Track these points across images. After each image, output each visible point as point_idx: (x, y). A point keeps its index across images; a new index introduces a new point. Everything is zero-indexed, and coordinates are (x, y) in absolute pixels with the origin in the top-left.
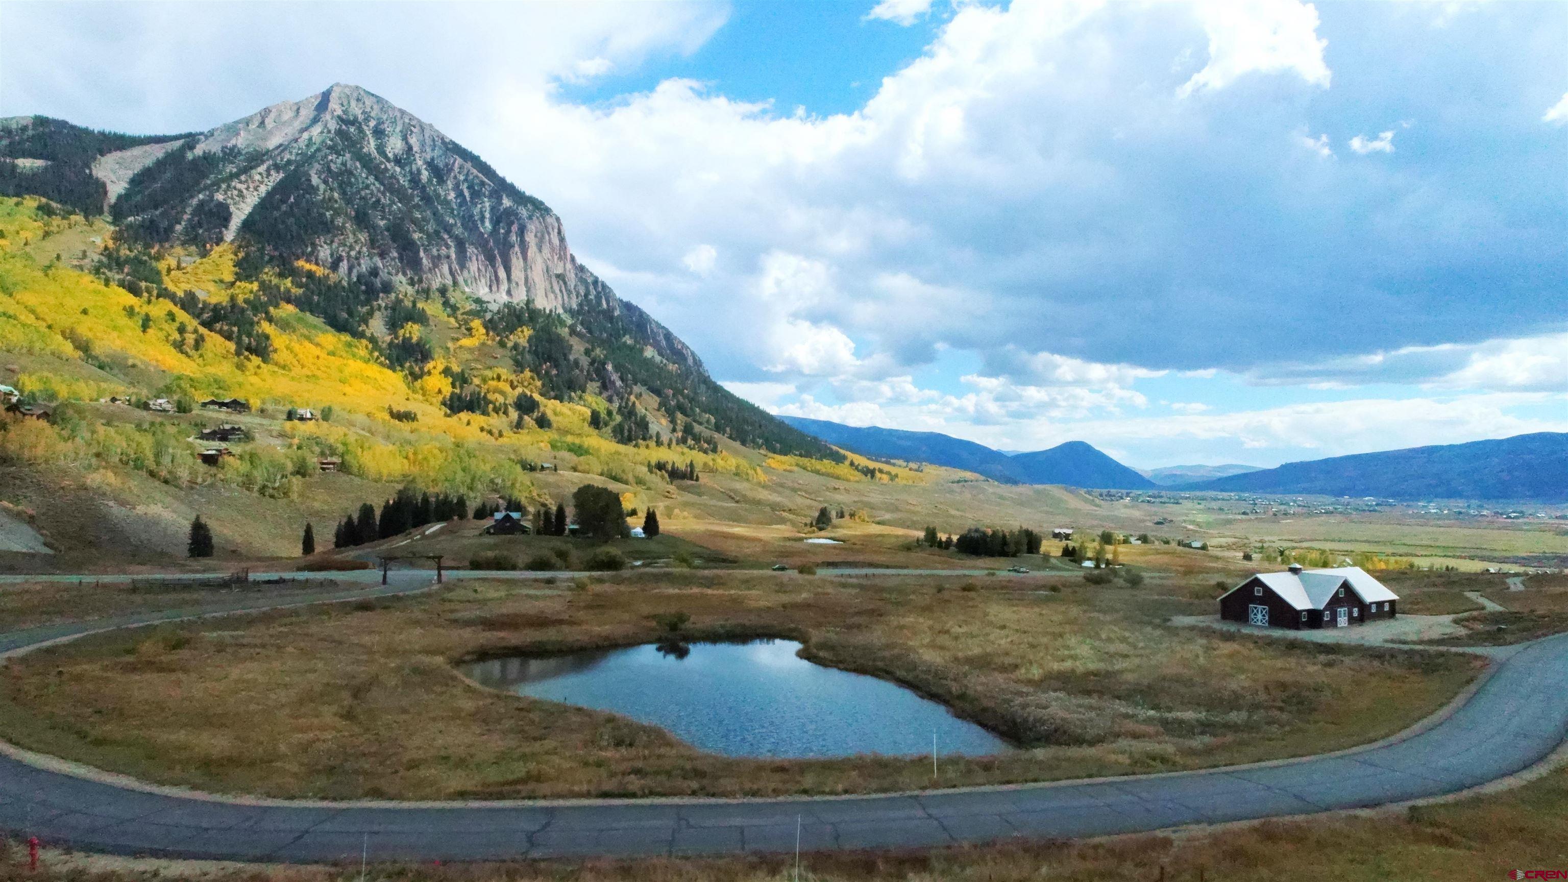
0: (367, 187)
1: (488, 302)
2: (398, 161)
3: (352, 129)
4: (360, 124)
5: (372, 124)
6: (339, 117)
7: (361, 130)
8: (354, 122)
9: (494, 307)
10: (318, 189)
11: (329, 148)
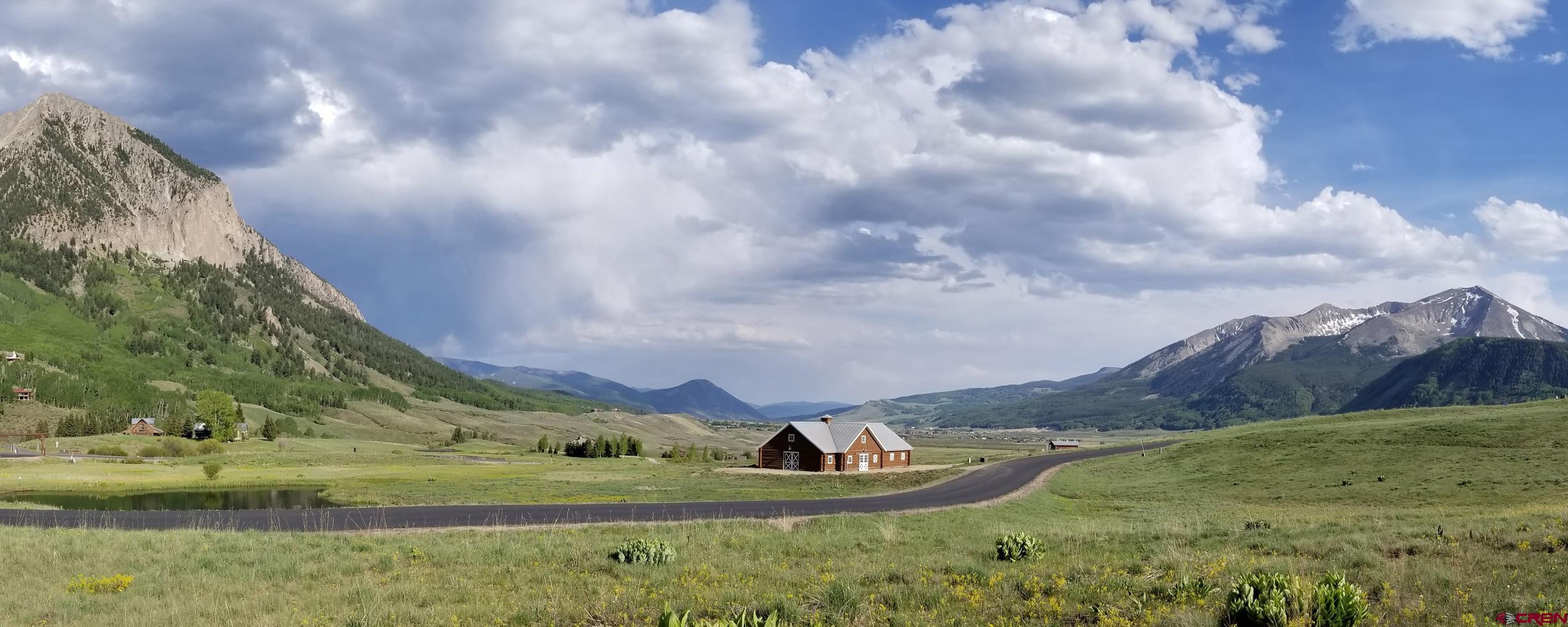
0: (68, 173)
1: (166, 261)
2: (92, 150)
3: (56, 127)
4: (62, 123)
5: (72, 122)
6: (46, 120)
7: (62, 128)
8: (58, 122)
9: (171, 265)
10: (29, 179)
11: (38, 145)
